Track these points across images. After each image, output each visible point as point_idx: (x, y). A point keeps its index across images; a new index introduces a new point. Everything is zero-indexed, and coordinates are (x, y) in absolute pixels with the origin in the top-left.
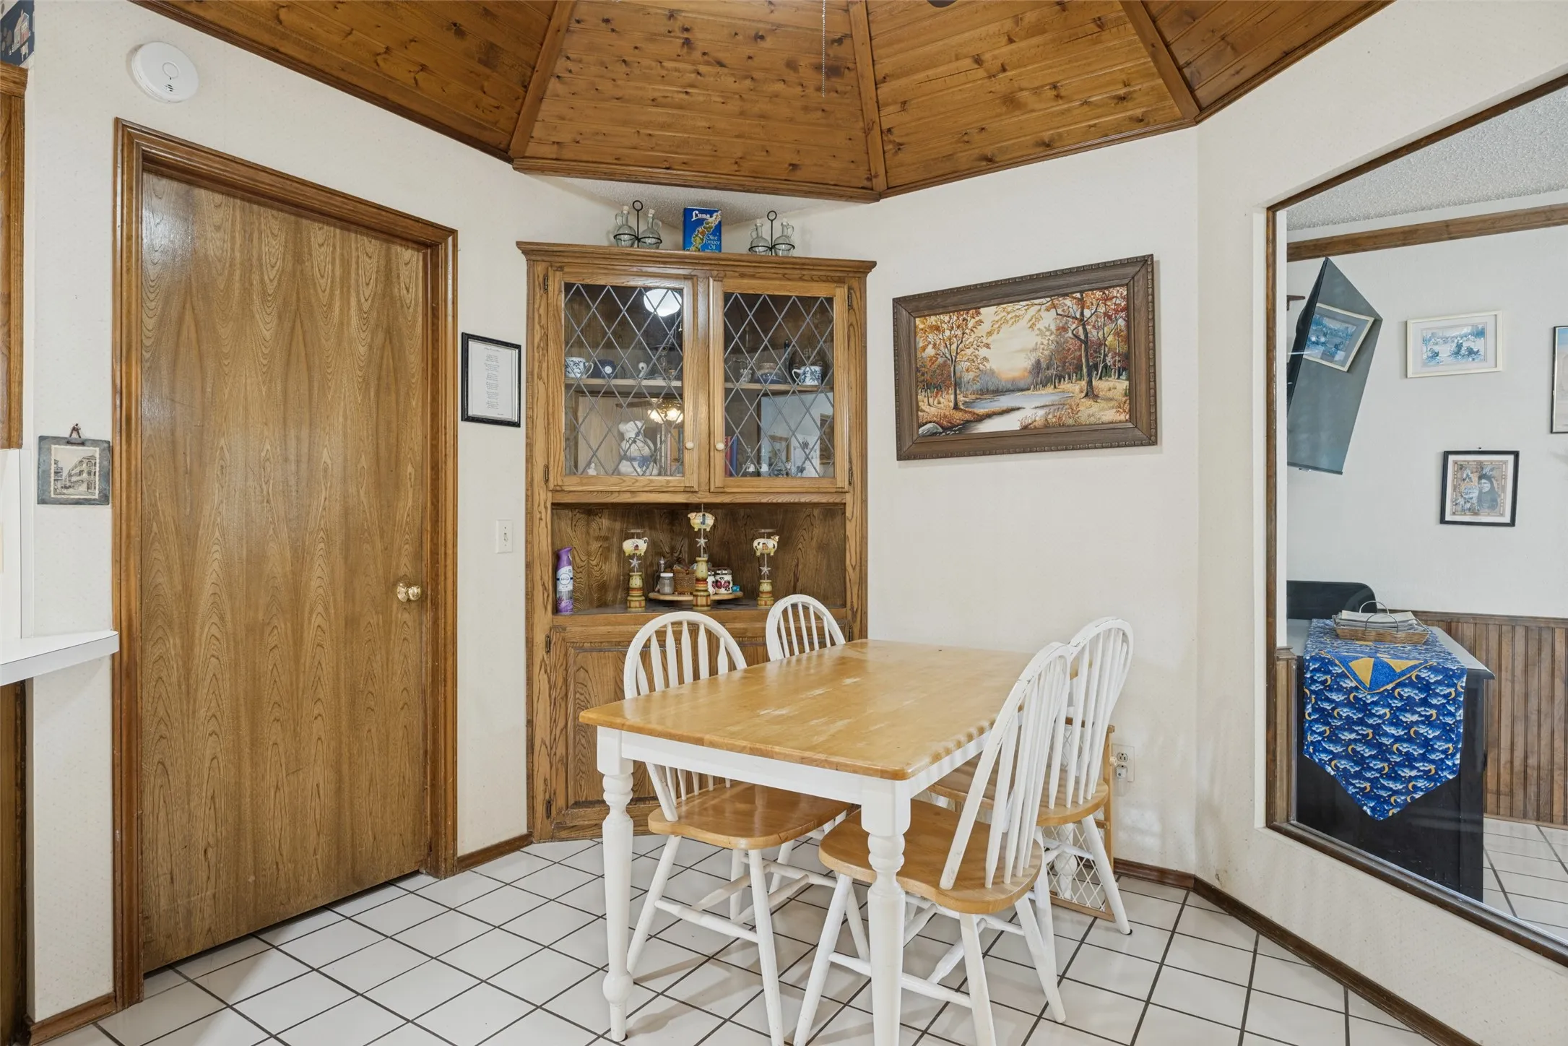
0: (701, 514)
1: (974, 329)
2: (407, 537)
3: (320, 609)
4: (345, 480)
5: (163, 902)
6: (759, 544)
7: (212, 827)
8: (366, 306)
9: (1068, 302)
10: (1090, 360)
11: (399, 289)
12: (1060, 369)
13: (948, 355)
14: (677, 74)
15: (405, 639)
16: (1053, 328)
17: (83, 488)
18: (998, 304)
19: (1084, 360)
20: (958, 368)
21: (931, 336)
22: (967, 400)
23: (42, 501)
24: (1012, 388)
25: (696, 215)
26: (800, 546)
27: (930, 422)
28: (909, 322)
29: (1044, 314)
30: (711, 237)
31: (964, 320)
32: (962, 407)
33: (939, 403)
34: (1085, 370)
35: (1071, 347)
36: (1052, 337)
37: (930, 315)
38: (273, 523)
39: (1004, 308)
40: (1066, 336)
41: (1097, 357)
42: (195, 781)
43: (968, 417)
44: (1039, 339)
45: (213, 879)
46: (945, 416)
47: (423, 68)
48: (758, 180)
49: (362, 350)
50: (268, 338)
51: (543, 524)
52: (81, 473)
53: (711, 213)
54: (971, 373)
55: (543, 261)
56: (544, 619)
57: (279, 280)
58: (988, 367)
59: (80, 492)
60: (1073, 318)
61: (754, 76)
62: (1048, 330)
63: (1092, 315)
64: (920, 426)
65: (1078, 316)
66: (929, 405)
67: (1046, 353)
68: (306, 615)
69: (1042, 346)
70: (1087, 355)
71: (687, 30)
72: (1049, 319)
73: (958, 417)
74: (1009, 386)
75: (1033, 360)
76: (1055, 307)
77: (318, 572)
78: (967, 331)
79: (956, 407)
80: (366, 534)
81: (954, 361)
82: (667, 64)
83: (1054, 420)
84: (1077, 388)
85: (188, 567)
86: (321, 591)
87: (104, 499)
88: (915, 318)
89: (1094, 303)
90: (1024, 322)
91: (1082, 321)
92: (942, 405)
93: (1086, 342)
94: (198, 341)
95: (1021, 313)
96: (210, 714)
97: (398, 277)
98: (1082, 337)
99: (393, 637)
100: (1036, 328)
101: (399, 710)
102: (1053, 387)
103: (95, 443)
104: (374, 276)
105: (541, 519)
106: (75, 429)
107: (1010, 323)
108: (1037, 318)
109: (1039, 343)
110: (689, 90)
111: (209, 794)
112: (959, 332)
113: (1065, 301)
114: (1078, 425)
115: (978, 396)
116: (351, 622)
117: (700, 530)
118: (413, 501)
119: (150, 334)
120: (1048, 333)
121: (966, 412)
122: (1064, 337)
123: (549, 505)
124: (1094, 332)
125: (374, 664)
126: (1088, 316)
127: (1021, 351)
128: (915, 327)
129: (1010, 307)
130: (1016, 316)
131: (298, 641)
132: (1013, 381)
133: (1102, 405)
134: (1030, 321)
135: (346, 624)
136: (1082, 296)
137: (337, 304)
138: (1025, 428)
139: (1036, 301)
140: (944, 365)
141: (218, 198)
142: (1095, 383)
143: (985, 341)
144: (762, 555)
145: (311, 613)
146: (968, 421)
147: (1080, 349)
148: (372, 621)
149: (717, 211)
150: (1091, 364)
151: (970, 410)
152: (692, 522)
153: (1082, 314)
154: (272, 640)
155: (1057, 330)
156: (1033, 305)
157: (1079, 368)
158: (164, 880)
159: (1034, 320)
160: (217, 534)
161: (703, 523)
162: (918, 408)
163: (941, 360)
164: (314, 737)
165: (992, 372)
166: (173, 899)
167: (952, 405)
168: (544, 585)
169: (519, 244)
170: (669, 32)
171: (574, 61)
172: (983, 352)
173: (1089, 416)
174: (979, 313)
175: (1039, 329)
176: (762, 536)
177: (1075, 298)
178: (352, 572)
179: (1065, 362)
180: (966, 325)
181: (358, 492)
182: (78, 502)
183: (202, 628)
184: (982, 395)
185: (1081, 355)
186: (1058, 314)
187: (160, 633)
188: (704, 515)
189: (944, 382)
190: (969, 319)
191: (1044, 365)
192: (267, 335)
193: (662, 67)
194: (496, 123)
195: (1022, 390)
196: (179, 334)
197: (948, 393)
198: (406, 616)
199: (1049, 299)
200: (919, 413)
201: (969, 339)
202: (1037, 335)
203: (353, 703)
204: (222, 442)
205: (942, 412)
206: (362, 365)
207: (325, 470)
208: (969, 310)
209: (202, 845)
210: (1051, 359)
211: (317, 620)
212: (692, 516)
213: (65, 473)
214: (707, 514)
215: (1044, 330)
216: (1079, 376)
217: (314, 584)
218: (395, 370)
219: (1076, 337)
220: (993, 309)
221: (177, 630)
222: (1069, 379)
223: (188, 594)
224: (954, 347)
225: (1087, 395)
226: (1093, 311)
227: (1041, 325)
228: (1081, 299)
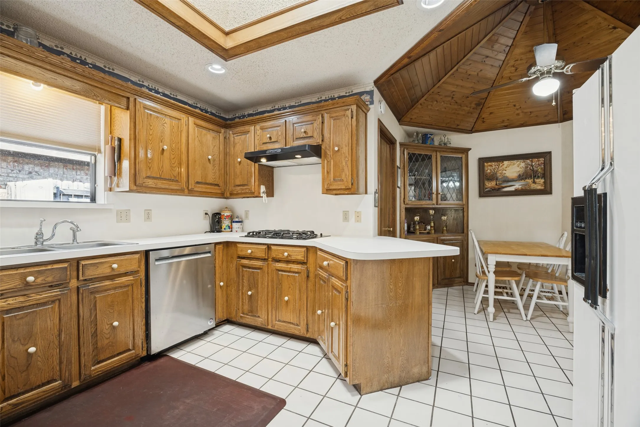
1: (502, 166)
9: (528, 161)
10: (534, 175)
12: (525, 176)
13: (494, 172)
16: (524, 167)
19: (532, 175)
20: (497, 175)
21: (489, 167)
22: (499, 183)
27: (489, 188)
28: (483, 164)
29: (521, 163)
33: (491, 184)
34: (533, 177)
35: (529, 171)
36: (524, 169)
37: (489, 163)
39: (510, 162)
40: (528, 169)
41: (536, 174)
44: (520, 169)
46: (493, 187)
54: (501, 177)
58: (506, 175)
60: (529, 165)
63: (535, 164)
64: (486, 189)
65: (531, 164)
66: (488, 184)
69: (521, 171)
70: (533, 173)
72: (523, 165)
73: (497, 187)
74: (512, 180)
75: (518, 174)
76: (524, 162)
78: (500, 167)
81: (496, 174)
83: (524, 188)
84: (530, 181)
88: (485, 163)
89: (535, 161)
90: (516, 165)
91: (532, 166)
93: (533, 170)
95: (515, 163)
100: (519, 167)
102: (524, 180)
107: (512, 165)
112: (497, 167)
114: (531, 190)
115: (503, 182)
120: (522, 168)
121: (499, 186)
124: (535, 168)
127: (515, 172)
128: (485, 165)
129: (512, 161)
133: (537, 185)
138: (516, 190)
142: (535, 180)
143: (505, 169)
144: (444, 220)
146: (499, 188)
149: (433, 134)
153: (532, 164)
156: (518, 161)
159: (519, 165)
163: (492, 173)
165: (507, 177)
167: (495, 184)
170: (450, 95)
172: (504, 172)
173: (534, 187)
174: (503, 163)
177: (530, 160)
179: (527, 175)
180: (500, 165)
185: (531, 173)
186: (525, 164)
189: (493, 179)
191: (521, 175)
197: (494, 181)
199: (523, 160)
200: (486, 186)
208: (500, 162)
210: (523, 174)
216: (531, 178)
219: (530, 169)
220: (508, 162)
222: (528, 179)
224: (496, 170)
225: (533, 183)
227: (521, 166)
228: (532, 161)
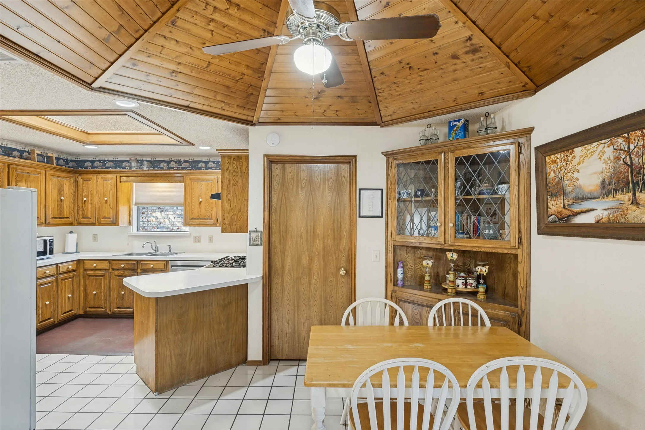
0: (451, 253)
1: (572, 161)
2: (343, 254)
3: (316, 274)
4: (324, 237)
5: (277, 343)
6: (478, 269)
7: (288, 328)
8: (330, 185)
9: (620, 140)
10: (634, 179)
11: (341, 178)
12: (616, 185)
13: (560, 177)
14: (414, 80)
15: (342, 286)
16: (612, 158)
17: (257, 242)
18: (582, 146)
19: (630, 179)
20: (565, 184)
21: (552, 166)
22: (569, 203)
23: (250, 245)
24: (590, 197)
25: (453, 123)
26: (507, 272)
27: (553, 215)
28: (542, 159)
29: (606, 149)
30: (459, 131)
31: (567, 156)
32: (567, 207)
33: (557, 204)
34: (631, 186)
35: (622, 170)
36: (611, 164)
37: (551, 155)
38: (303, 250)
39: (586, 148)
40: (620, 163)
41: (638, 177)
42: (284, 315)
43: (569, 213)
44: (604, 166)
45: (288, 341)
46: (559, 212)
47: (337, 111)
48: (468, 104)
49: (329, 198)
50: (303, 199)
51: (390, 252)
52: (256, 239)
53: (459, 121)
54: (571, 187)
55: (391, 157)
56: (391, 287)
57: (306, 183)
58: (578, 184)
59: (256, 243)
60: (623, 150)
61: (442, 68)
62: (609, 160)
63: (635, 148)
64: (549, 217)
65: (626, 149)
66: (552, 205)
67: (608, 174)
68: (312, 276)
69: (606, 170)
70: (632, 175)
71: (408, 64)
72: (609, 152)
73: (565, 212)
74: (589, 195)
75: (601, 180)
76: (612, 144)
77: (316, 264)
78: (568, 163)
79: (564, 207)
80: (330, 253)
81: (563, 180)
82: (408, 78)
83: (613, 218)
84: (627, 197)
85: (283, 261)
86: (316, 269)
87: (261, 245)
88: (545, 157)
89: (636, 139)
90: (596, 156)
91: (629, 152)
92: (558, 206)
93: (631, 166)
94: (286, 203)
95: (594, 149)
96: (288, 299)
97: (341, 174)
98: (629, 163)
99: (338, 285)
100: (602, 159)
101: (340, 308)
102: (612, 196)
103: (259, 231)
104: (333, 176)
105: (390, 250)
106: (256, 228)
107: (589, 156)
108: (603, 152)
109: (604, 168)
110: (421, 82)
111: (287, 319)
112: (564, 164)
113: (618, 140)
114: (627, 223)
115: (574, 201)
116: (325, 279)
117: (451, 260)
118: (346, 244)
119: (275, 203)
120: (609, 162)
121: (569, 210)
122: (618, 164)
123: (392, 246)
124: (637, 159)
125: (332, 293)
126: (632, 149)
127: (595, 173)
128: (546, 161)
129: (588, 146)
130: (592, 152)
131: (310, 283)
132: (591, 193)
133: (642, 210)
134: (599, 154)
135: (324, 280)
136: (628, 135)
137: (322, 188)
138: (598, 222)
139: (602, 142)
140: (558, 183)
141: (290, 165)
142: (637, 194)
143: (577, 168)
144: (480, 274)
145: (314, 276)
146: (569, 216)
147: (628, 172)
148: (331, 280)
149: (462, 119)
150: (635, 181)
151: (570, 209)
152: (447, 256)
153: (629, 148)
154: (303, 282)
155: (614, 159)
156: (600, 144)
157: (627, 184)
158: (277, 338)
159: (601, 154)
160: (290, 253)
161: (452, 257)
162: (548, 207)
163: (557, 180)
164: (314, 311)
165: (580, 187)
166: (279, 343)
167: (562, 205)
168: (390, 274)
169: (382, 153)
170: (403, 67)
171: (380, 89)
172: (576, 175)
173: (634, 217)
174: (574, 152)
175: (604, 159)
176: (480, 265)
177: (624, 137)
178: (326, 265)
179: (619, 181)
180: (568, 159)
181: (328, 241)
182: (256, 245)
183: (286, 277)
184: (576, 200)
185: (628, 175)
186: (614, 149)
187: (277, 277)
188: (452, 253)
189: (558, 192)
190: (569, 155)
191: (607, 182)
192: (302, 198)
193: (407, 79)
194: (368, 116)
195: (596, 198)
196: (281, 202)
197: (560, 199)
198: (343, 279)
199: (609, 139)
200: (549, 210)
201: (570, 167)
202: (603, 163)
203: (325, 304)
204: (291, 229)
205: (558, 209)
206: (329, 203)
207: (318, 235)
208: (569, 150)
209: (285, 332)
210: (611, 179)
211: (315, 278)
212: (447, 253)
213: (254, 239)
214: (454, 253)
215: (607, 160)
216: (627, 190)
217: (315, 267)
218: (340, 203)
219: (625, 163)
220: (580, 148)
221: (280, 277)
222: (622, 191)
223: (283, 267)
224: (562, 172)
225: (632, 203)
226: (635, 145)
227: (605, 157)
228: (628, 138)
